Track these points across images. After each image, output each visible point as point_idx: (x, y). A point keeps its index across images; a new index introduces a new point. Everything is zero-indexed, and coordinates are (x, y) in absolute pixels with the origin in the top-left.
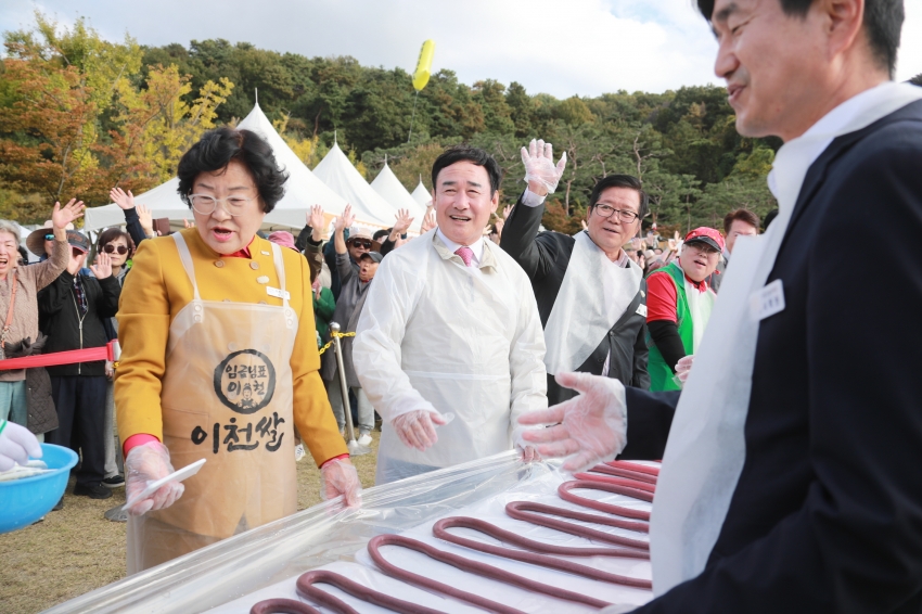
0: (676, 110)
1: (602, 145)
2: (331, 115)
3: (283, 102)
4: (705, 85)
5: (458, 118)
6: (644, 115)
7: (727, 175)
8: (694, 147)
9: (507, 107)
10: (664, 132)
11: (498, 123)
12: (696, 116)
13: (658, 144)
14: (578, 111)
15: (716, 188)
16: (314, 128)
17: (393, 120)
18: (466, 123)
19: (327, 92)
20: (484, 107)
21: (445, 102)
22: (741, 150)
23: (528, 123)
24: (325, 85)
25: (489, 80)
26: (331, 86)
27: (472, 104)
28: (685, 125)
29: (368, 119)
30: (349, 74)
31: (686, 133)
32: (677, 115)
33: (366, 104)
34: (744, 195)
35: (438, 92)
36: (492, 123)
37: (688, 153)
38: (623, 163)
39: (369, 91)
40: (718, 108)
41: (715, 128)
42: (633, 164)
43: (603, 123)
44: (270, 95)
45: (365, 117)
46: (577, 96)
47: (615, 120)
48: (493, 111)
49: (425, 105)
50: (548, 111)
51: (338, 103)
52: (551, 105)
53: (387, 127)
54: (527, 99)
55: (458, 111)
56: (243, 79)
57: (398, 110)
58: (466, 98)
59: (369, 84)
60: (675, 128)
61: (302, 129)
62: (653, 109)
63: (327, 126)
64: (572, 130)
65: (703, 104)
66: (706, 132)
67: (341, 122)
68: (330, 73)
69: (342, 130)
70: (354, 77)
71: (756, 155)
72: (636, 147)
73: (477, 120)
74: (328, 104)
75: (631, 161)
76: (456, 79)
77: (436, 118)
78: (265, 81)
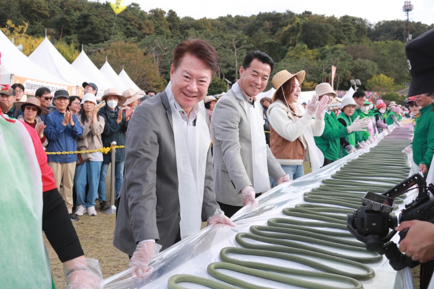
0: (256, 25)
1: (215, 41)
2: (70, 27)
3: (44, 20)
4: (271, 12)
5: (140, 28)
6: (240, 27)
7: (283, 58)
8: (266, 43)
9: (167, 23)
10: (250, 36)
11: (161, 31)
12: (267, 28)
13: (245, 41)
14: (205, 25)
15: (277, 65)
16: (60, 34)
17: (104, 29)
18: (144, 31)
19: (67, 14)
20: (154, 23)
21: (133, 20)
22: (290, 45)
23: (178, 31)
24: (66, 10)
25: (157, 9)
26: (70, 11)
27: (148, 21)
28: (261, 32)
29: (90, 29)
30: (81, 5)
31: (262, 36)
32: (257, 27)
33: (89, 21)
34: (291, 68)
35: (129, 15)
36: (158, 31)
37: (263, 47)
38: (227, 52)
39: (91, 14)
40: (278, 24)
41: (277, 34)
42: (232, 52)
43: (218, 31)
44: (36, 16)
45: (88, 28)
46: (205, 18)
47: (224, 30)
48: (159, 25)
49: (122, 21)
50: (189, 25)
51: (74, 20)
52: (191, 22)
53: (100, 33)
54: (178, 18)
55: (140, 25)
56: (21, 7)
57: (107, 24)
58: (144, 18)
59: (91, 10)
60: (256, 33)
61: (54, 35)
62: (245, 24)
63: (67, 32)
64: (198, 34)
65: (271, 22)
66: (272, 36)
67: (76, 31)
68: (70, 4)
69: (76, 35)
70: (83, 7)
71: (298, 47)
72: (234, 43)
73: (150, 29)
74: (67, 21)
75: (231, 50)
76: (140, 8)
77: (128, 29)
78: (33, 8)
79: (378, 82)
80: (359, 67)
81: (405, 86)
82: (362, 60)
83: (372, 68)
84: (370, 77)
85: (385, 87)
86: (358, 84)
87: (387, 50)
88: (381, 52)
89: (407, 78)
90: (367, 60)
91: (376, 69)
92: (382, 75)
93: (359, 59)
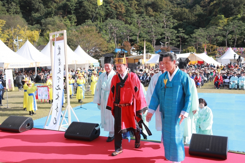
2: (70, 9)
5: (116, 8)
7: (208, 25)
16: (65, 14)
19: (68, 1)
21: (111, 3)
22: (214, 16)
27: (121, 3)
33: (83, 5)
45: (82, 10)
51: (73, 5)
53: (90, 13)
55: (116, 5)
63: (70, 13)
67: (74, 12)
69: (74, 15)
71: (218, 17)
74: (69, 6)
77: (108, 9)
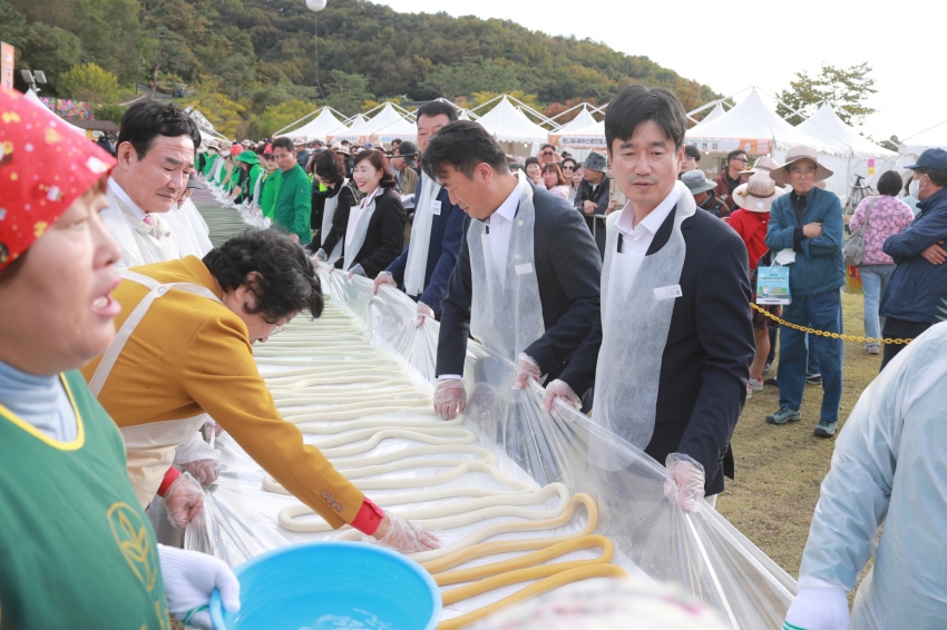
79: (84, 79)
80: (39, 41)
81: (139, 92)
82: (46, 28)
83: (68, 48)
84: (67, 67)
85: (99, 91)
86: (39, 81)
87: (102, 12)
88: (89, 14)
89: (141, 75)
90: (57, 28)
91: (79, 51)
92: (92, 66)
93: (39, 24)
